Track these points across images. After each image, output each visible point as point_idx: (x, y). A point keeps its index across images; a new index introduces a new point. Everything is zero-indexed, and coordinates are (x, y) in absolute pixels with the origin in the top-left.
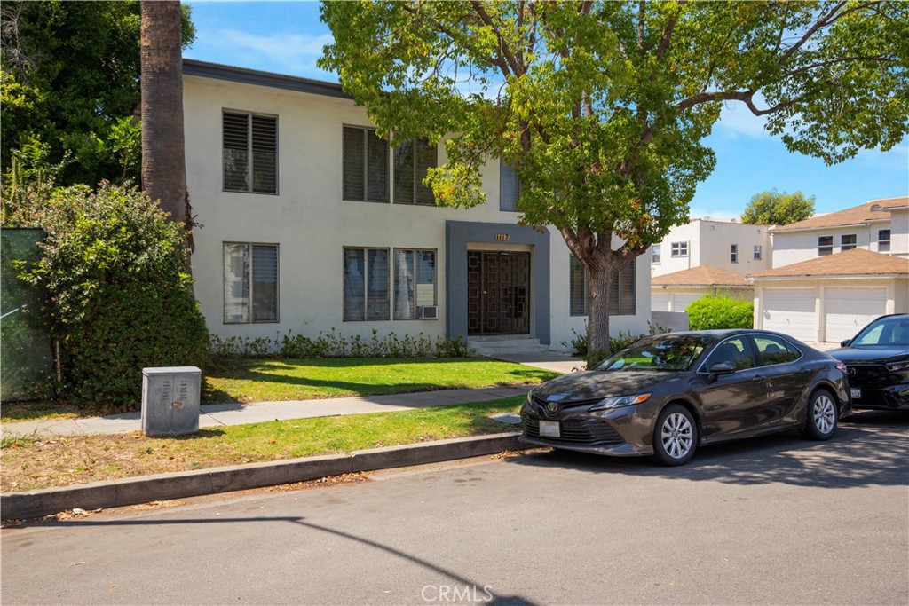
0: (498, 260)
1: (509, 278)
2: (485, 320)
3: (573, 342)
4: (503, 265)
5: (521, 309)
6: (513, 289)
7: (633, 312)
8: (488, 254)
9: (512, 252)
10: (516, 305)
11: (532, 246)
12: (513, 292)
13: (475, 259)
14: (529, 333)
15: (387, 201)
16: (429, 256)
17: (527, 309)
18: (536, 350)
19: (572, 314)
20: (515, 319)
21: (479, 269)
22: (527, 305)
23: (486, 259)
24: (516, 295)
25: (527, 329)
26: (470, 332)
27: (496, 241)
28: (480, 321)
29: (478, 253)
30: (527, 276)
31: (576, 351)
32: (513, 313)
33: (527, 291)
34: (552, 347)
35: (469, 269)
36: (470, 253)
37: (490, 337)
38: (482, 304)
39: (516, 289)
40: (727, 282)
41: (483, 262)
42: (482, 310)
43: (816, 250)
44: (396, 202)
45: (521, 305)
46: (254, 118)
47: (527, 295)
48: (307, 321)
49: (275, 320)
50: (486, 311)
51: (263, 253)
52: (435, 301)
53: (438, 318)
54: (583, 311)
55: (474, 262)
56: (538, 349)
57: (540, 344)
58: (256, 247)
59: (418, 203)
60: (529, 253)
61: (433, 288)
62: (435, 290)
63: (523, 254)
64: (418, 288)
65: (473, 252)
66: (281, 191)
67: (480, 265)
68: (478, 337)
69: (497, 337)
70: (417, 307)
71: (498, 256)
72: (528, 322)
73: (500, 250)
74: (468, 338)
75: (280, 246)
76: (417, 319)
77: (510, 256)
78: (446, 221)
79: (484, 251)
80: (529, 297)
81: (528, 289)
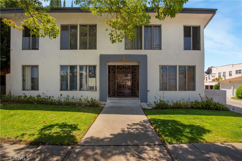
0: (124, 68)
2: (117, 92)
9: (130, 65)
10: (132, 86)
13: (113, 68)
14: (139, 97)
15: (77, 49)
16: (93, 67)
19: (161, 90)
21: (114, 72)
24: (132, 82)
27: (121, 61)
28: (115, 92)
29: (114, 66)
32: (131, 89)
35: (110, 72)
36: (109, 67)
37: (120, 98)
38: (116, 86)
39: (132, 80)
42: (116, 88)
44: (80, 49)
48: (48, 90)
49: (38, 90)
50: (118, 88)
51: (35, 69)
52: (96, 84)
53: (96, 90)
54: (167, 89)
55: (112, 70)
56: (136, 105)
57: (141, 102)
58: (33, 67)
59: (89, 49)
60: (139, 66)
61: (95, 79)
62: (96, 80)
63: (136, 66)
64: (89, 79)
65: (111, 66)
66: (39, 48)
67: (115, 70)
68: (114, 98)
69: (123, 98)
70: (89, 86)
71: (123, 67)
72: (139, 93)
73: (125, 64)
74: (108, 98)
75: (39, 66)
76: (89, 90)
77: (129, 67)
78: (100, 55)
79: (117, 65)
80: (138, 83)
81: (138, 80)
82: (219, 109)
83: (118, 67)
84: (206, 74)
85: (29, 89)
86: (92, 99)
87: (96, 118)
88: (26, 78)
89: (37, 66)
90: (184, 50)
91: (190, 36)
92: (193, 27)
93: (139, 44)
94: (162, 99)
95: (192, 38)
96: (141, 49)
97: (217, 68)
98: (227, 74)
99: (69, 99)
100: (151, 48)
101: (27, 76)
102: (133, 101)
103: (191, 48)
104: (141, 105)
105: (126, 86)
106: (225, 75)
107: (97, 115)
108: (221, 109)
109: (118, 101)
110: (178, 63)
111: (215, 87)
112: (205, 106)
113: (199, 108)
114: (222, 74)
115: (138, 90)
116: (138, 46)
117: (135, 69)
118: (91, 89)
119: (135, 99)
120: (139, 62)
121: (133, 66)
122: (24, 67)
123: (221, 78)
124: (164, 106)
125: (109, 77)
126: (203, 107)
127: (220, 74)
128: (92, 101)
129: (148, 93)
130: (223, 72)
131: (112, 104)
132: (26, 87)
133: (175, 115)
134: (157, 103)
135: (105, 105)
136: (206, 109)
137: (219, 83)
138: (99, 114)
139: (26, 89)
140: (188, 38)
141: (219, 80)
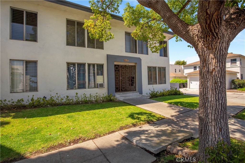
0: (125, 68)
1: (129, 74)
2: (121, 87)
3: (150, 93)
4: (127, 69)
5: (133, 83)
6: (130, 77)
7: (165, 83)
8: (122, 66)
9: (130, 65)
10: (131, 82)
11: (136, 63)
12: (130, 78)
13: (117, 67)
14: (136, 91)
15: (85, 47)
16: (101, 66)
17: (135, 83)
18: (138, 97)
19: (149, 84)
20: (131, 86)
21: (119, 71)
22: (135, 82)
23: (121, 68)
24: (131, 79)
25: (135, 90)
26: (116, 91)
27: (124, 61)
28: (119, 87)
29: (118, 66)
30: (135, 73)
31: (151, 96)
32: (131, 85)
33: (135, 77)
34: (143, 95)
35: (115, 71)
36: (115, 65)
37: (123, 93)
38: (120, 82)
39: (131, 77)
40: (178, 76)
41: (120, 68)
42: (120, 84)
43: (193, 69)
44: (88, 47)
45: (133, 82)
46: (26, 12)
47: (135, 79)
48: (51, 90)
52: (104, 81)
53: (104, 87)
57: (139, 94)
58: (27, 62)
59: (97, 48)
60: (135, 66)
61: (103, 77)
64: (97, 77)
66: (38, 41)
67: (119, 69)
68: (119, 93)
70: (98, 84)
71: (125, 66)
72: (136, 87)
74: (115, 93)
75: (38, 61)
76: (97, 88)
78: (107, 54)
79: (120, 65)
90: (160, 56)
93: (134, 49)
96: (136, 53)
100: (142, 53)
103: (163, 55)
110: (157, 65)
118: (101, 86)
119: (133, 92)
122: (12, 61)
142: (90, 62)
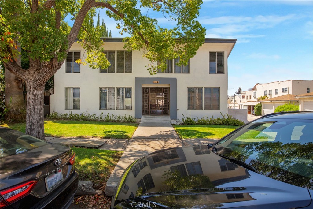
0: (156, 90)
2: (150, 110)
4: (158, 92)
5: (166, 107)
7: (219, 108)
9: (161, 87)
10: (164, 105)
15: (114, 72)
16: (129, 90)
19: (189, 109)
21: (148, 93)
22: (169, 106)
24: (164, 102)
25: (168, 114)
26: (144, 114)
27: (153, 83)
28: (148, 110)
29: (148, 88)
30: (169, 95)
32: (162, 108)
35: (144, 93)
36: (143, 88)
37: (152, 116)
38: (149, 105)
41: (150, 91)
42: (149, 107)
44: (118, 72)
45: (166, 105)
46: (74, 52)
47: (169, 102)
48: (88, 109)
49: (79, 109)
50: (151, 107)
51: (76, 90)
52: (131, 104)
53: (132, 109)
54: (194, 108)
55: (146, 91)
56: (166, 121)
57: (171, 119)
58: (74, 88)
59: (126, 73)
60: (169, 87)
62: (131, 100)
63: (167, 88)
64: (126, 100)
65: (145, 88)
66: (81, 72)
68: (148, 116)
69: (156, 116)
70: (125, 106)
71: (156, 88)
72: (169, 111)
73: (157, 86)
74: (142, 116)
75: (81, 88)
76: (125, 109)
77: (161, 88)
78: (136, 78)
79: (150, 87)
80: (169, 103)
81: (169, 100)
82: (237, 124)
83: (151, 88)
84: (237, 94)
85: (71, 108)
86: (129, 116)
87: (136, 129)
88: (68, 98)
89: (79, 88)
90: (209, 73)
91: (215, 61)
92: (218, 53)
93: (170, 68)
94: (189, 117)
95: (216, 63)
96: (172, 73)
97: (263, 85)
98: (273, 93)
99: (109, 116)
100: (181, 72)
101: (69, 97)
102: (164, 118)
103: (216, 72)
104: (171, 121)
105: (157, 105)
106: (271, 94)
107: (136, 127)
108: (239, 125)
109: (151, 118)
110: (204, 85)
111: (257, 107)
112: (226, 122)
113: (220, 124)
114: (268, 93)
115: (169, 109)
116: (169, 70)
117: (166, 91)
118: (128, 108)
119: (166, 117)
120: (170, 84)
121: (164, 88)
122: (66, 88)
123: (266, 97)
124: (190, 122)
125: (143, 97)
126: (224, 123)
127: (266, 92)
128: (130, 118)
129: (177, 111)
130: (270, 90)
131: (146, 121)
132: (68, 106)
133: (196, 127)
134: (184, 120)
135: (140, 122)
136: (226, 125)
137: (261, 103)
138: (137, 127)
139: (68, 108)
140: (213, 63)
141: (264, 99)
142: (119, 86)
